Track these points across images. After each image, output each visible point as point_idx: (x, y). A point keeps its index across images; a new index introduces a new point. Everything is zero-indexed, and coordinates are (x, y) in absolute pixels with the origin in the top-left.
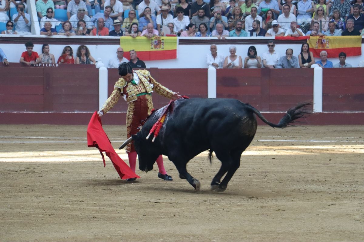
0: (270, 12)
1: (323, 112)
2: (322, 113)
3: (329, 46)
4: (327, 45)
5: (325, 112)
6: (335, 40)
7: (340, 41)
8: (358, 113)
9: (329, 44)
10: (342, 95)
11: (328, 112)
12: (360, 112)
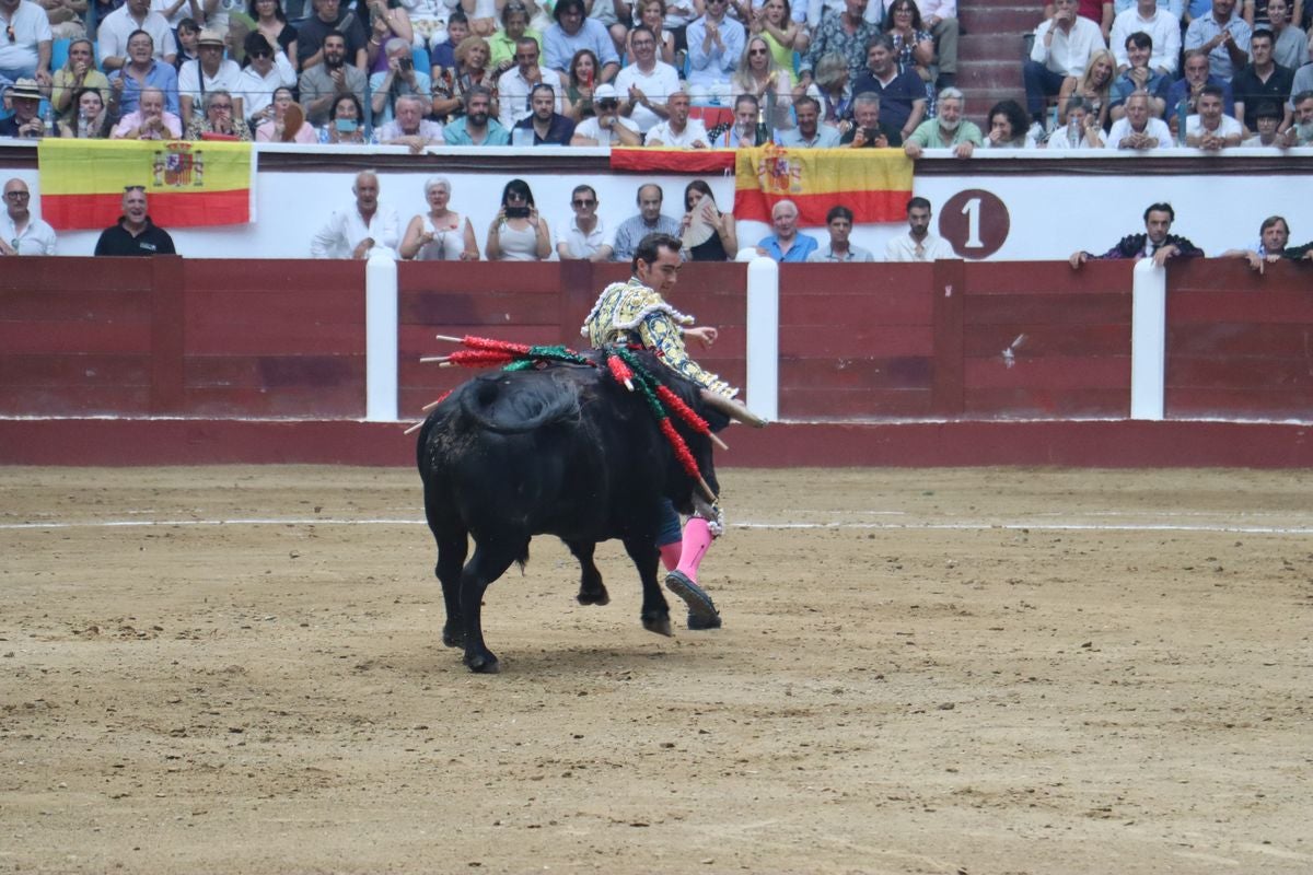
0: (584, 58)
1: (782, 421)
2: (779, 424)
3: (803, 185)
4: (794, 182)
5: (788, 422)
6: (820, 163)
7: (840, 165)
8: (904, 426)
9: (799, 177)
10: (845, 362)
11: (797, 422)
12: (910, 421)
